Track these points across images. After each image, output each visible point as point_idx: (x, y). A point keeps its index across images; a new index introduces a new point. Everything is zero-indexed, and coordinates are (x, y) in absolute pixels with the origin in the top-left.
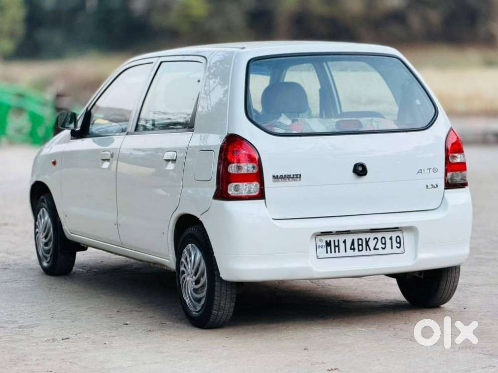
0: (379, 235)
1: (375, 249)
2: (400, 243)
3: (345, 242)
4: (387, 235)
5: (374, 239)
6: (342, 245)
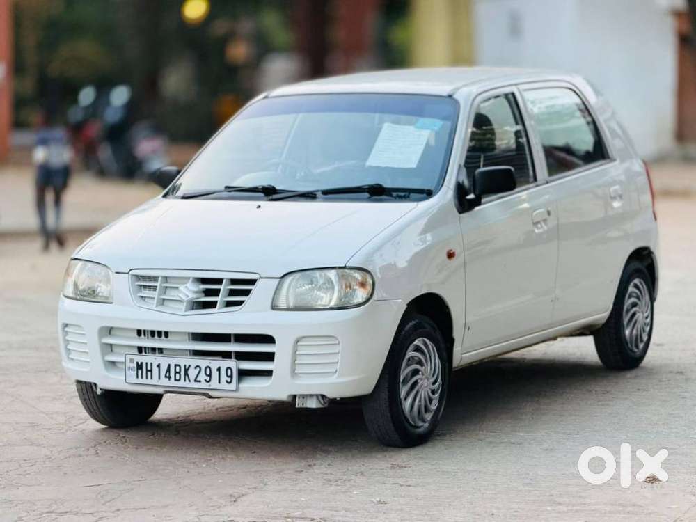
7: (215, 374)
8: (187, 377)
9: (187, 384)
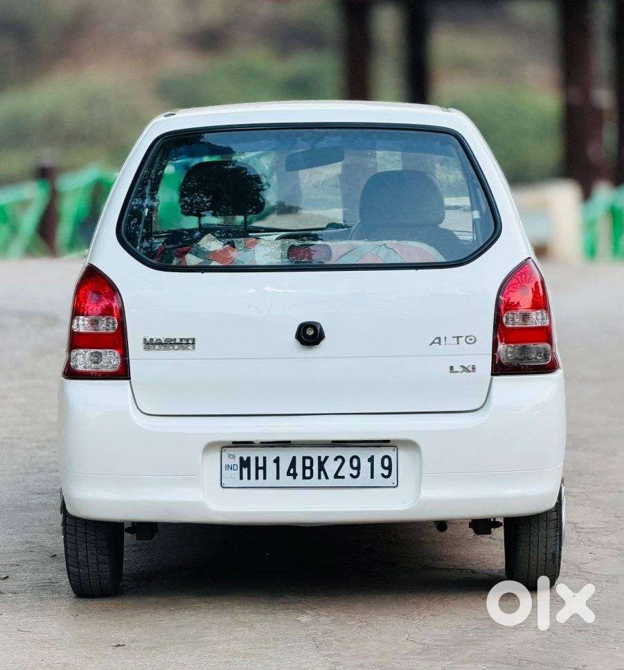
0: (347, 453)
1: (336, 476)
2: (389, 468)
3: (277, 461)
4: (364, 454)
5: (336, 459)
6: (271, 467)
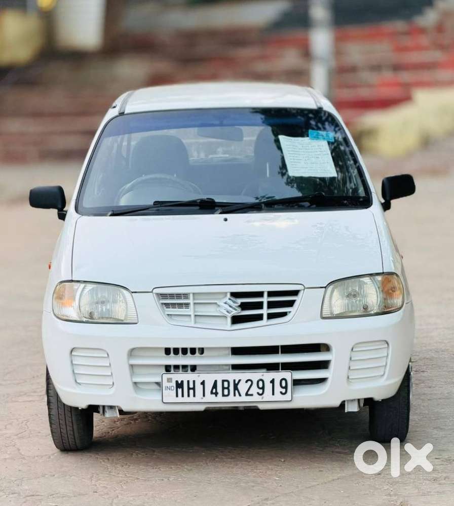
7: (268, 386)
8: (236, 391)
9: (237, 399)
